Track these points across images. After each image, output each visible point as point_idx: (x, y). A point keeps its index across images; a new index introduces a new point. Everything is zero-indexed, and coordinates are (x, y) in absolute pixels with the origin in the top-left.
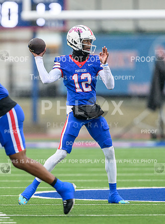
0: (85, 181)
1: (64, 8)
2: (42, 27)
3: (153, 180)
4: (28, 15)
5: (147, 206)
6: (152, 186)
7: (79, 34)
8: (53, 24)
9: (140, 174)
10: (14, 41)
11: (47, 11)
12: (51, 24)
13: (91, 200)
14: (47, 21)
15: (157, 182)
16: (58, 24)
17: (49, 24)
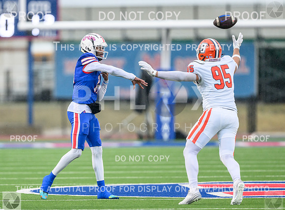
0: (77, 178)
1: (57, 19)
2: (37, 37)
3: (140, 177)
4: (23, 25)
5: (134, 201)
6: (139, 183)
7: (93, 42)
8: (47, 34)
9: (128, 172)
10: (11, 50)
11: (42, 22)
12: (45, 34)
13: (83, 196)
14: (41, 31)
15: (144, 179)
16: (51, 34)
17: (43, 34)
